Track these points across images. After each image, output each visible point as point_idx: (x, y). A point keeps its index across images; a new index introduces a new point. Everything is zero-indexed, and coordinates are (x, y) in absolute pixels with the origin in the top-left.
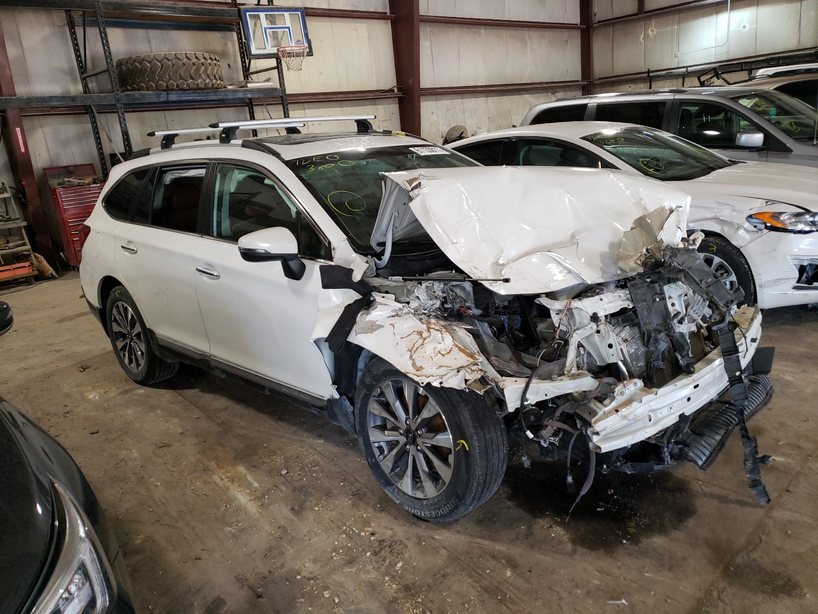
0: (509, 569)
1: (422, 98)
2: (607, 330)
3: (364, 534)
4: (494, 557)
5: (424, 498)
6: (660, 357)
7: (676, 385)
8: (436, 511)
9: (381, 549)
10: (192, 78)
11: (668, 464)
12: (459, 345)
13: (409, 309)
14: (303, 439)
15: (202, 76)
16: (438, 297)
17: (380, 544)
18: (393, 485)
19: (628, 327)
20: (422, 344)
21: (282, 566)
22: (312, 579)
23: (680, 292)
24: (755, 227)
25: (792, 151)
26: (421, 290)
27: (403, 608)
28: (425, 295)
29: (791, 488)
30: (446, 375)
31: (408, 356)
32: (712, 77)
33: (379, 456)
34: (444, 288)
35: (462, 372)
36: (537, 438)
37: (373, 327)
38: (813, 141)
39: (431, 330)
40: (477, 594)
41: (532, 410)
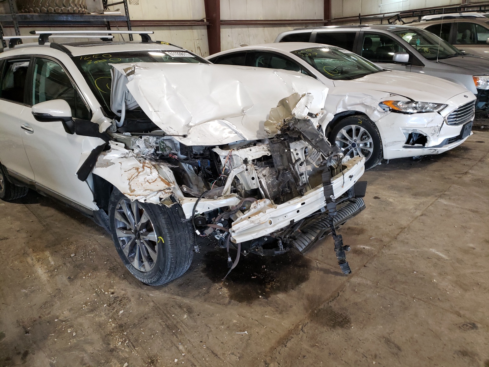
0: (187, 314)
1: (221, 26)
2: (251, 169)
3: (107, 293)
4: (180, 307)
5: (145, 271)
6: (287, 186)
7: (290, 203)
8: (150, 279)
9: (114, 302)
10: (64, 6)
11: (281, 250)
12: (162, 177)
13: (133, 154)
14: (92, 235)
15: (72, 5)
16: (153, 146)
17: (115, 299)
18: (130, 263)
19: (268, 167)
20: (137, 176)
21: (49, 313)
22: (64, 321)
23: (302, 146)
24: (384, 109)
25: (425, 66)
26: (141, 142)
27: (113, 338)
28: (144, 145)
29: (368, 265)
30: (149, 195)
31: (128, 183)
32: (396, 20)
33: (122, 246)
34: (156, 141)
35: (160, 193)
36: (202, 235)
37: (108, 164)
38: (437, 60)
39: (145, 167)
40: (162, 329)
41: (200, 217)
